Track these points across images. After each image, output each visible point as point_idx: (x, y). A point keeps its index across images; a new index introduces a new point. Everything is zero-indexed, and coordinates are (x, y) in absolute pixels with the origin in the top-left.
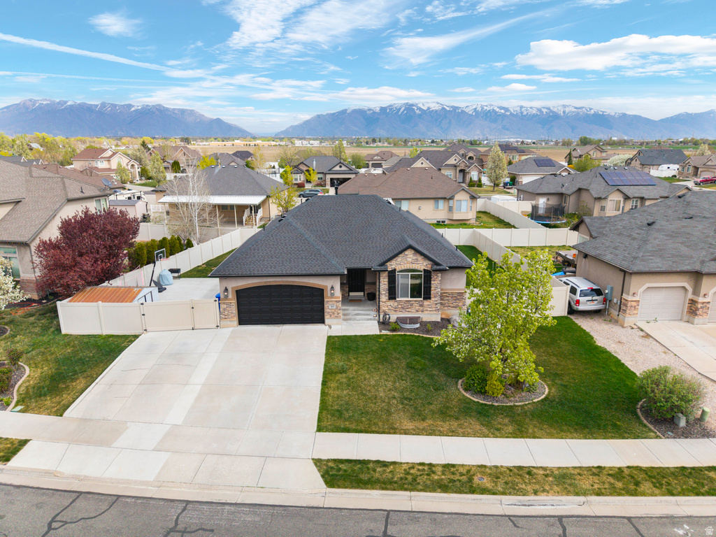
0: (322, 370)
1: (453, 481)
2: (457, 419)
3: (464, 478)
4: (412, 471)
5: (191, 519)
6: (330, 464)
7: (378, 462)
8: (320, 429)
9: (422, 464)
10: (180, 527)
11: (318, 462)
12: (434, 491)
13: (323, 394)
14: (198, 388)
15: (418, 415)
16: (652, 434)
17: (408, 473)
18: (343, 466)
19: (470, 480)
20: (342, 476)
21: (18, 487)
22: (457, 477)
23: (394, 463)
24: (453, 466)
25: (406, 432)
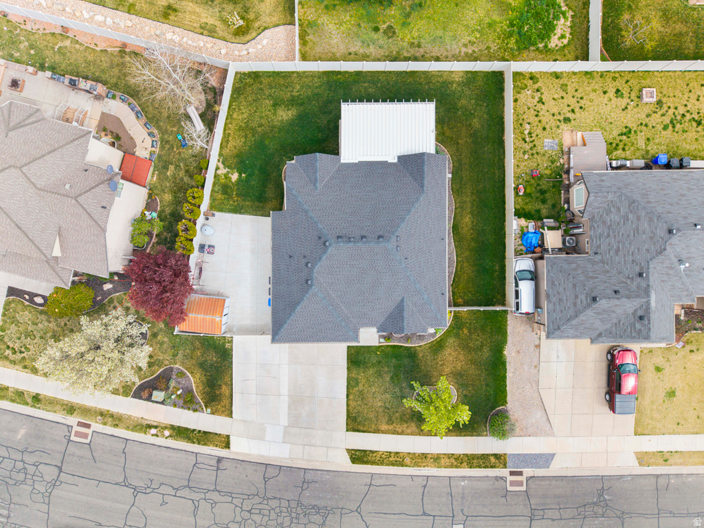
0: (346, 384)
1: (396, 461)
2: (407, 422)
3: (401, 460)
4: (383, 456)
5: (309, 476)
6: (353, 452)
7: (371, 451)
8: (347, 431)
9: (387, 452)
10: (306, 480)
11: (348, 450)
12: (389, 465)
13: (348, 405)
14: (286, 398)
15: (390, 421)
16: (485, 433)
17: (381, 457)
18: (357, 453)
19: (403, 461)
20: (357, 459)
21: (243, 461)
22: (398, 459)
23: (377, 451)
24: (398, 453)
25: (383, 432)
